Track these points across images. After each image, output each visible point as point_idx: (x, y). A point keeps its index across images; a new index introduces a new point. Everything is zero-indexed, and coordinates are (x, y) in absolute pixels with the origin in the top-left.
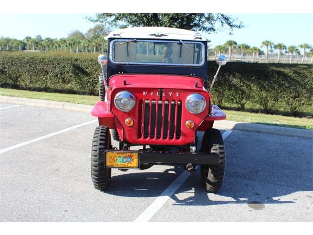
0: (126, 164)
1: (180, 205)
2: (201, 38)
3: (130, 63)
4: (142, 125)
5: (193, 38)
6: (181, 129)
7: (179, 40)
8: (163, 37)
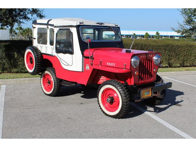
4: (140, 74)
5: (114, 26)
6: (152, 74)
7: (109, 27)
8: (103, 25)
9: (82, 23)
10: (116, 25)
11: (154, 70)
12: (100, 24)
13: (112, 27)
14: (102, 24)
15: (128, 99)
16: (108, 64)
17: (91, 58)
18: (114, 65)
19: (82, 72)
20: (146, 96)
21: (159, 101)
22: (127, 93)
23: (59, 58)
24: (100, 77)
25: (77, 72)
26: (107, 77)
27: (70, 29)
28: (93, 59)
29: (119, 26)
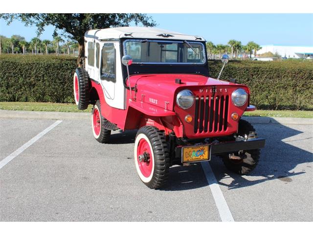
0: (199, 157)
1: (232, 189)
2: (200, 39)
3: (144, 63)
4: (199, 120)
5: (194, 39)
6: (228, 121)
7: (184, 41)
8: (170, 38)
9: (129, 35)
10: (198, 39)
11: (232, 115)
12: (165, 36)
13: (188, 41)
14: (168, 36)
15: (164, 161)
16: (150, 101)
17: (132, 90)
18: (156, 103)
19: (125, 110)
20: (194, 158)
21: (247, 169)
22: (163, 150)
23: (103, 87)
24: (147, 121)
25: (119, 109)
26: (155, 121)
27: (114, 43)
28: (137, 91)
29: (203, 40)
